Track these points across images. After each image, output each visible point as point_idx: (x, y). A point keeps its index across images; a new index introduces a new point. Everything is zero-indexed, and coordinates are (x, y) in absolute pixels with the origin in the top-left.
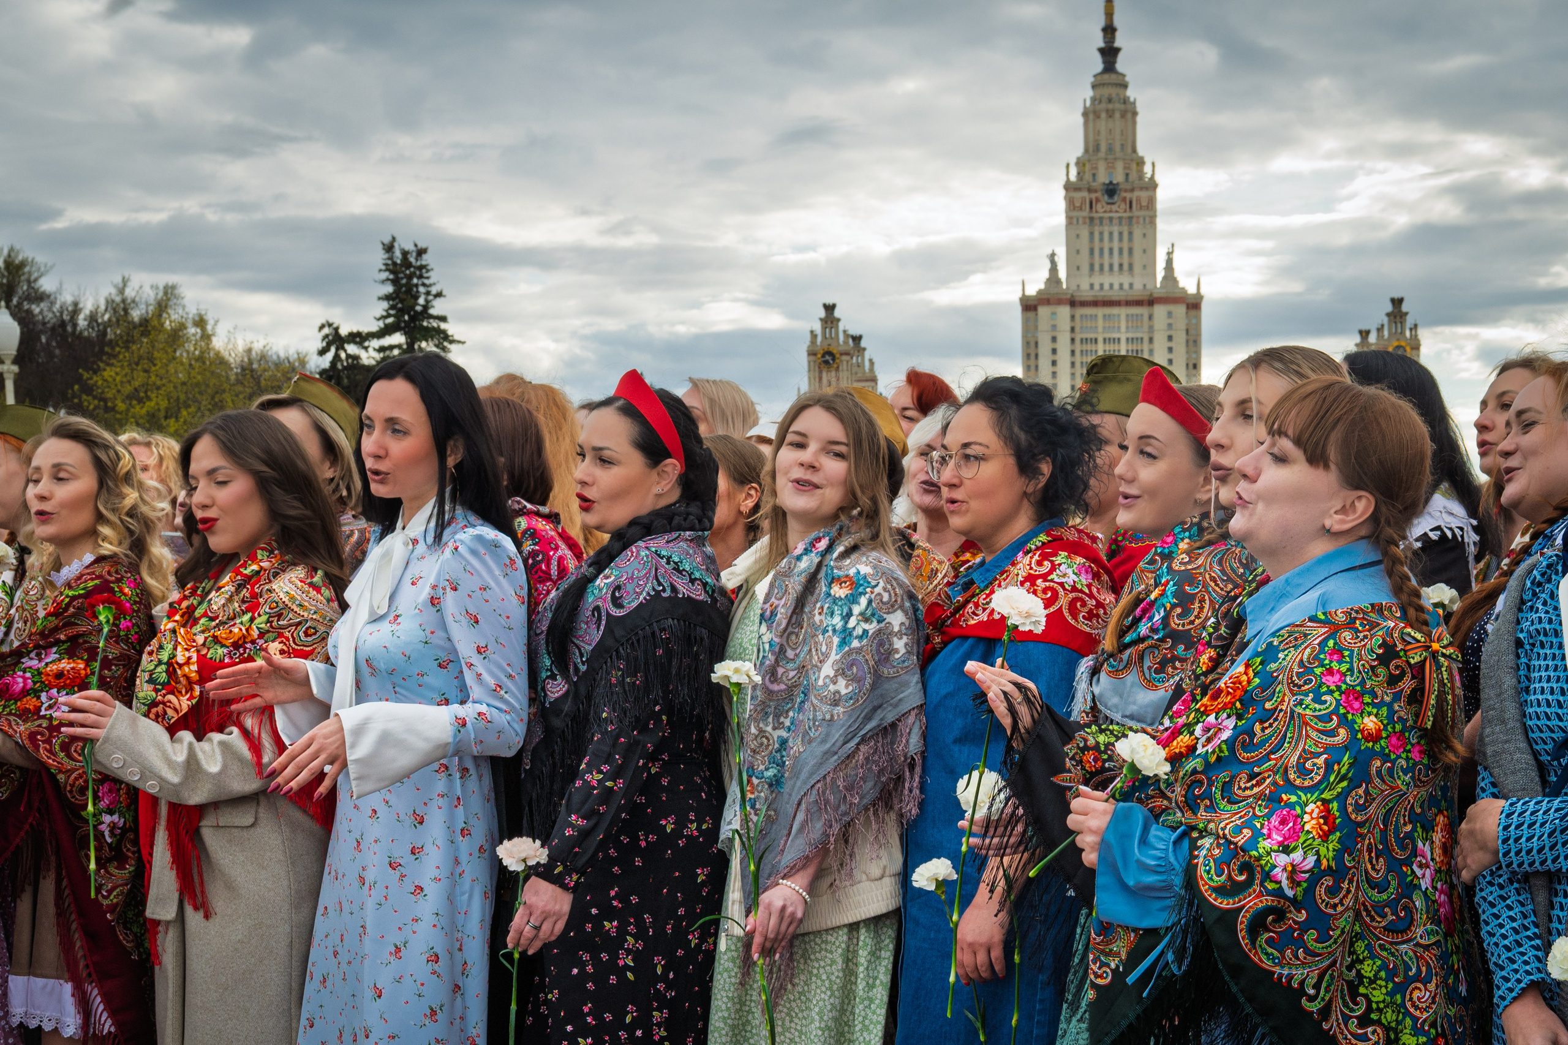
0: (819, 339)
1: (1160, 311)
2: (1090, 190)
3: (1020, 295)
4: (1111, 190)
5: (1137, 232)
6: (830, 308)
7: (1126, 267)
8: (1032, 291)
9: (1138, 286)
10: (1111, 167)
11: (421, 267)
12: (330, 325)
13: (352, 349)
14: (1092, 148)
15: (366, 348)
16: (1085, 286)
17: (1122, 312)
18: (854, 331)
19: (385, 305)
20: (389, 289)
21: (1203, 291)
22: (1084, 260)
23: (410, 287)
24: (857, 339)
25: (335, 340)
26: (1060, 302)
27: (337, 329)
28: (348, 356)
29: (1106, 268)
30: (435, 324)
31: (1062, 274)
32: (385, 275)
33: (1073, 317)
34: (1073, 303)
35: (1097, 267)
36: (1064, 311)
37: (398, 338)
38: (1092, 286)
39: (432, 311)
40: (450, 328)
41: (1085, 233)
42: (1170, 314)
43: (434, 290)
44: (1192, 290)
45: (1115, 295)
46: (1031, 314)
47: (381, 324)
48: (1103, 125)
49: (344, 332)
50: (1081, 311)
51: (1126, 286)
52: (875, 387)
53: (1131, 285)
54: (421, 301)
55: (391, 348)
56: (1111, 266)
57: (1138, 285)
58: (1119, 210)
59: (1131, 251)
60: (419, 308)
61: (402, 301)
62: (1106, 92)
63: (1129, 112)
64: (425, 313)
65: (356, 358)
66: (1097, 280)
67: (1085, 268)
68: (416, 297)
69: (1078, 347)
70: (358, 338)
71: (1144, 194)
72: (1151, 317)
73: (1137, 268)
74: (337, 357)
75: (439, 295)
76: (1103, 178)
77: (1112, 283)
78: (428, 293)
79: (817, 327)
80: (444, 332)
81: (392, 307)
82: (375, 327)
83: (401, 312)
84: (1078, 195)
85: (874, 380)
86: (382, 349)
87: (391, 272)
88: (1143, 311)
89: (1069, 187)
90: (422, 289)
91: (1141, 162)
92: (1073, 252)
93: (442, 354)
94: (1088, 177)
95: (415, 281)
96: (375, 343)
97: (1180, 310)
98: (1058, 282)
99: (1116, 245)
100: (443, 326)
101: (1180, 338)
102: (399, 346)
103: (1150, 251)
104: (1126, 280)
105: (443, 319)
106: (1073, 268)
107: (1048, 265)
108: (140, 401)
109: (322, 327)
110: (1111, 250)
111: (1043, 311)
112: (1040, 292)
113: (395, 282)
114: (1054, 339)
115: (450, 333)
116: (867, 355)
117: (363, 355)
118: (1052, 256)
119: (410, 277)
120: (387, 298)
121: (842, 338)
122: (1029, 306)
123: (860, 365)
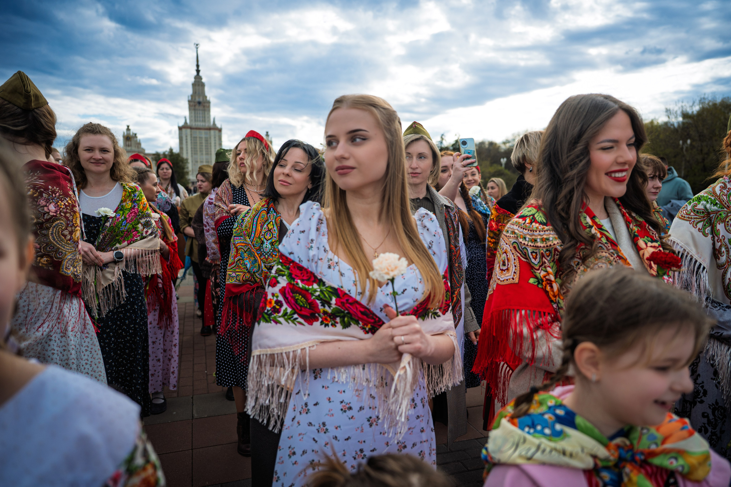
0: (126, 134)
1: (212, 132)
2: (194, 102)
3: (178, 126)
4: (199, 103)
5: (206, 113)
6: (128, 126)
7: (203, 121)
8: (181, 125)
10: (199, 97)
14: (195, 92)
17: (203, 132)
18: (135, 132)
21: (222, 127)
22: (193, 119)
24: (136, 134)
26: (188, 128)
29: (199, 120)
31: (188, 121)
33: (191, 132)
34: (191, 128)
35: (196, 120)
36: (189, 131)
38: (195, 125)
41: (193, 112)
42: (215, 132)
44: (219, 127)
45: (201, 127)
46: (181, 131)
48: (197, 88)
50: (193, 131)
52: (140, 146)
57: (207, 125)
58: (201, 108)
59: (204, 117)
62: (197, 80)
63: (203, 85)
66: (197, 123)
69: (193, 139)
71: (207, 105)
72: (210, 133)
73: (207, 120)
76: (197, 99)
77: (200, 124)
79: (125, 131)
84: (192, 104)
85: (140, 144)
88: (208, 131)
89: (189, 101)
91: (206, 97)
92: (190, 117)
94: (193, 99)
97: (217, 132)
98: (187, 123)
99: (201, 116)
101: (217, 138)
103: (209, 117)
104: (204, 124)
106: (191, 120)
107: (185, 120)
111: (184, 130)
112: (183, 126)
114: (187, 137)
116: (138, 138)
118: (185, 117)
121: (131, 134)
122: (180, 128)
123: (137, 140)
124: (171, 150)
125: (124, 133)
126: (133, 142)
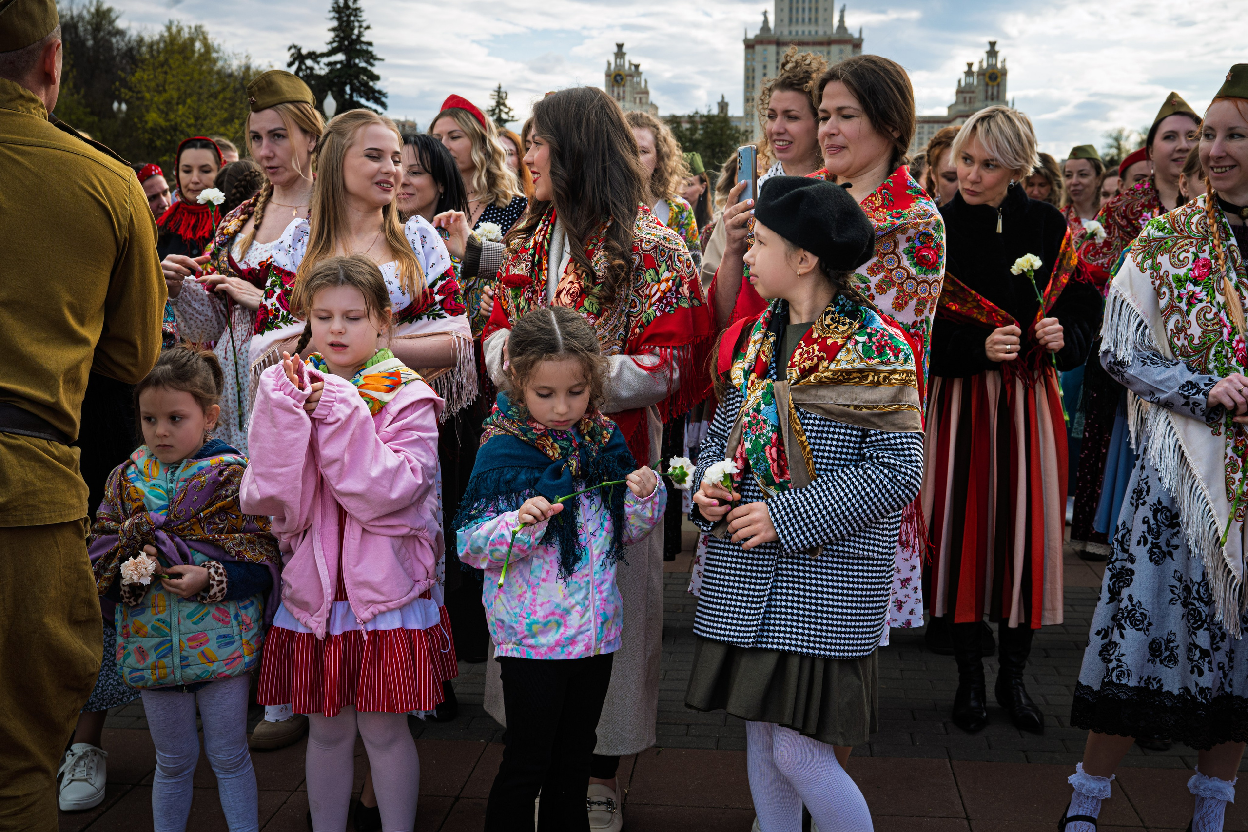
0: (613, 66)
1: (834, 49)
3: (743, 37)
6: (620, 46)
7: (813, 20)
8: (751, 35)
9: (821, 32)
11: (357, 9)
12: (295, 47)
13: (309, 63)
15: (318, 63)
16: (786, 32)
18: (636, 61)
19: (332, 34)
20: (335, 24)
21: (864, 36)
22: (786, 15)
23: (349, 22)
24: (637, 67)
25: (299, 57)
26: (769, 42)
27: (299, 50)
28: (307, 68)
29: (800, 20)
30: (364, 47)
31: (772, 24)
32: (333, 14)
34: (779, 42)
35: (794, 20)
36: (772, 49)
37: (340, 57)
38: (790, 32)
39: (363, 39)
40: (374, 50)
42: (841, 51)
43: (364, 25)
44: (856, 35)
45: (806, 38)
46: (750, 51)
47: (329, 47)
49: (304, 52)
51: (813, 33)
52: (647, 98)
53: (816, 32)
54: (356, 32)
55: (336, 63)
56: (803, 20)
59: (817, 10)
60: (354, 37)
61: (343, 32)
64: (358, 40)
65: (312, 69)
66: (794, 29)
67: (786, 21)
68: (353, 29)
70: (313, 56)
72: (828, 53)
73: (821, 21)
74: (299, 69)
75: (368, 28)
77: (804, 30)
78: (360, 27)
79: (612, 59)
80: (371, 53)
81: (337, 36)
82: (325, 49)
83: (341, 40)
85: (646, 92)
86: (329, 64)
87: (337, 12)
88: (825, 49)
90: (357, 24)
92: (778, 10)
93: (369, 68)
95: (352, 18)
96: (325, 60)
97: (848, 48)
98: (769, 29)
99: (807, 6)
100: (370, 49)
102: (341, 62)
103: (829, 10)
104: (813, 29)
105: (370, 44)
106: (779, 20)
107: (762, 18)
108: (160, 92)
109: (290, 48)
110: (804, 9)
111: (758, 48)
112: (756, 36)
113: (339, 19)
114: (765, 67)
115: (374, 53)
116: (643, 77)
117: (316, 67)
118: (765, 14)
119: (349, 16)
120: (334, 29)
121: (627, 65)
122: (750, 45)
123: (639, 83)
124: (723, 106)
125: (609, 64)
126: (628, 89)
